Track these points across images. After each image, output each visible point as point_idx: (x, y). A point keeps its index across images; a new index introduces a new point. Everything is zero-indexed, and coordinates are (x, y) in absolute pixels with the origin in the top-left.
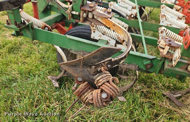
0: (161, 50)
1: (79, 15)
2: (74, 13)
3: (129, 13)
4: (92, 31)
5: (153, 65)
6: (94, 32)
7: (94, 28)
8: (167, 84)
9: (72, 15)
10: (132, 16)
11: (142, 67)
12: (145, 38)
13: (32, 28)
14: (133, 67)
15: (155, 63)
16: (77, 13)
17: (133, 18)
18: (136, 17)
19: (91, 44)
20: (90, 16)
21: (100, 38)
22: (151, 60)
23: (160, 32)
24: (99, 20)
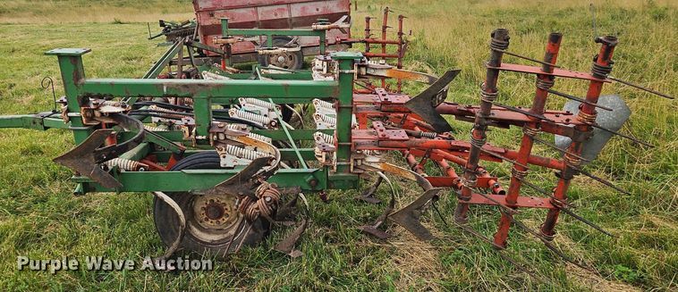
0: (319, 159)
1: (208, 139)
2: (200, 137)
3: (267, 120)
4: (221, 156)
5: (318, 181)
6: (224, 157)
7: (223, 152)
8: (362, 215)
9: (197, 140)
10: (273, 124)
11: (306, 187)
12: (300, 152)
13: (119, 173)
14: (295, 189)
15: (319, 177)
16: (204, 137)
17: (275, 126)
18: (278, 124)
19: (226, 174)
20: (222, 137)
21: (235, 163)
22: (313, 173)
23: (316, 139)
24: (235, 139)
